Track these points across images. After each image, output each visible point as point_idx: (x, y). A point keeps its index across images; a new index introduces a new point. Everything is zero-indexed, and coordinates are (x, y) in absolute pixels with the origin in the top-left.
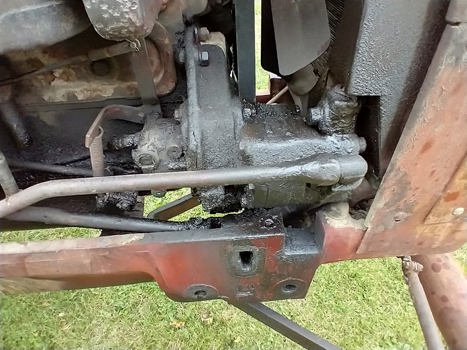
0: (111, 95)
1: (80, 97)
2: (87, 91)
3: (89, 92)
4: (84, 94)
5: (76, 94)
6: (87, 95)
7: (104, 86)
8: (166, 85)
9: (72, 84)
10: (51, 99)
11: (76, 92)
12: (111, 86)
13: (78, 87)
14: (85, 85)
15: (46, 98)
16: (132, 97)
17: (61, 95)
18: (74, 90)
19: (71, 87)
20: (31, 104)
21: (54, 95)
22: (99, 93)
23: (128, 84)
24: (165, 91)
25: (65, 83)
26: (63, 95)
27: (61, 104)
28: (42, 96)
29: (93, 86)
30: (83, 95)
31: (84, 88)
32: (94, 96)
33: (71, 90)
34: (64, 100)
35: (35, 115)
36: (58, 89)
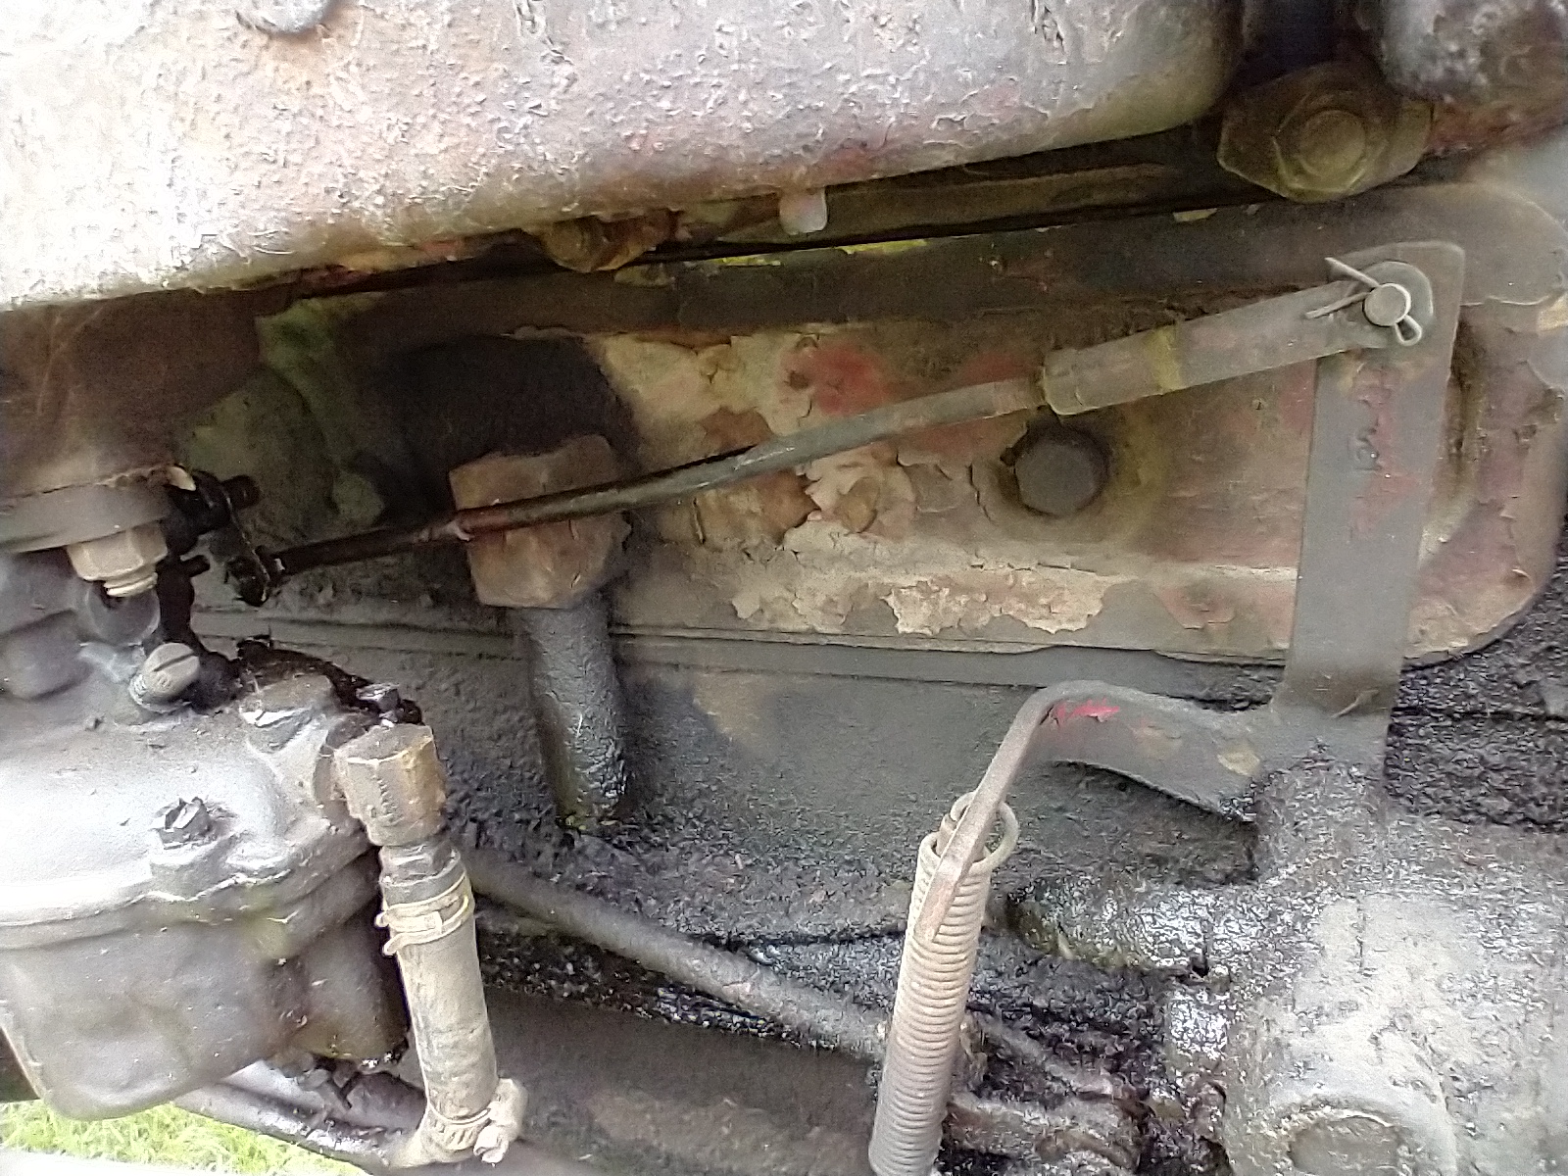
0: (1082, 625)
1: (911, 620)
2: (956, 589)
3: (963, 599)
4: (935, 603)
5: (891, 600)
6: (946, 611)
7: (1049, 573)
8: (1455, 603)
9: (882, 549)
10: (767, 615)
11: (897, 595)
12: (1093, 578)
13: (910, 564)
14: (951, 560)
15: (745, 606)
16: (1203, 648)
17: (820, 599)
18: (887, 580)
19: (876, 564)
20: (675, 627)
21: (786, 594)
22: (1014, 607)
23: (1198, 572)
24: (1433, 636)
25: (852, 542)
26: (830, 602)
27: (811, 643)
28: (734, 593)
29: (990, 566)
30: (925, 609)
31: (941, 572)
32: (984, 620)
33: (872, 576)
35: (676, 681)
36: (814, 567)
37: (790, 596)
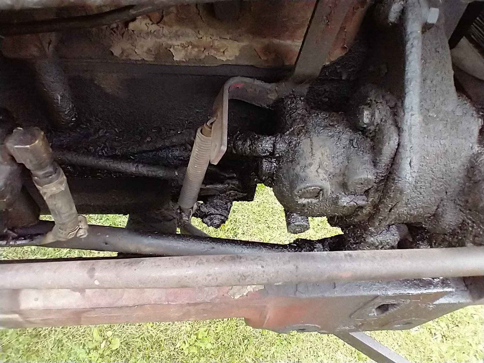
0: (234, 58)
1: (179, 56)
2: (194, 46)
3: (196, 50)
4: (187, 51)
5: (172, 50)
6: (191, 53)
7: (223, 41)
9: (166, 30)
10: (125, 54)
11: (174, 47)
12: (236, 43)
13: (177, 36)
14: (191, 35)
15: (117, 52)
17: (145, 49)
18: (170, 42)
19: (164, 36)
20: (87, 59)
21: (131, 47)
22: (213, 52)
23: (266, 41)
25: (154, 27)
26: (149, 50)
28: (111, 46)
29: (204, 38)
30: (183, 52)
31: (188, 40)
32: (203, 56)
33: (163, 41)
34: (149, 59)
35: (87, 76)
36: (141, 37)
37: (134, 48)
